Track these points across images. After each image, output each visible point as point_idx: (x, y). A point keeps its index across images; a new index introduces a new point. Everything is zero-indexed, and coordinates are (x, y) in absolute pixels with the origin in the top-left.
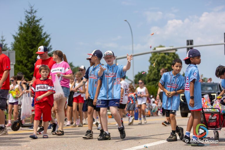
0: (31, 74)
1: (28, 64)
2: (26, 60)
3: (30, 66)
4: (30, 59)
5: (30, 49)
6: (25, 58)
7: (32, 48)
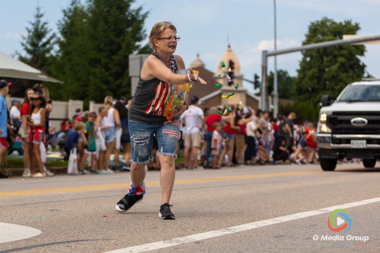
0: (117, 83)
1: (111, 66)
2: (107, 57)
3: (114, 70)
4: (115, 57)
5: (114, 39)
6: (105, 54)
7: (118, 36)
